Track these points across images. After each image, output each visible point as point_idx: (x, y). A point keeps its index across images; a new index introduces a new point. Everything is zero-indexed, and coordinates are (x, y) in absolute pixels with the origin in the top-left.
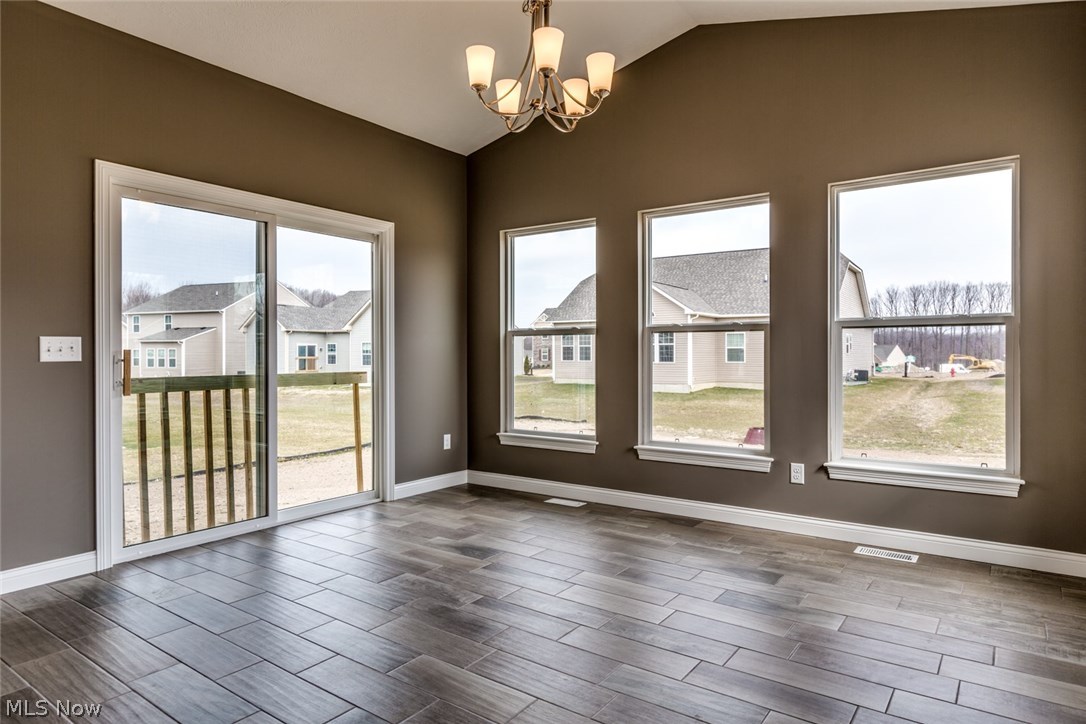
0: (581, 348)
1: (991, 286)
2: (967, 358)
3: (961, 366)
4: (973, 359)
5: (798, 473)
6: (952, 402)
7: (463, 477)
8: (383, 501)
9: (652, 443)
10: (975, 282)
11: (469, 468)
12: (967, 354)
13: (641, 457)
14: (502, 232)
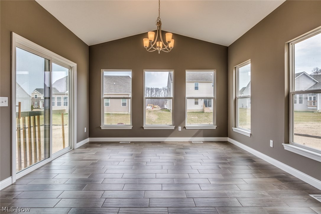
0: (58, 102)
1: (156, 89)
2: (151, 105)
3: (150, 107)
4: (153, 105)
5: (180, 128)
6: (157, 115)
7: (88, 140)
8: (73, 149)
9: (146, 125)
10: (153, 88)
11: (89, 137)
12: (151, 104)
13: (144, 129)
14: (101, 70)
